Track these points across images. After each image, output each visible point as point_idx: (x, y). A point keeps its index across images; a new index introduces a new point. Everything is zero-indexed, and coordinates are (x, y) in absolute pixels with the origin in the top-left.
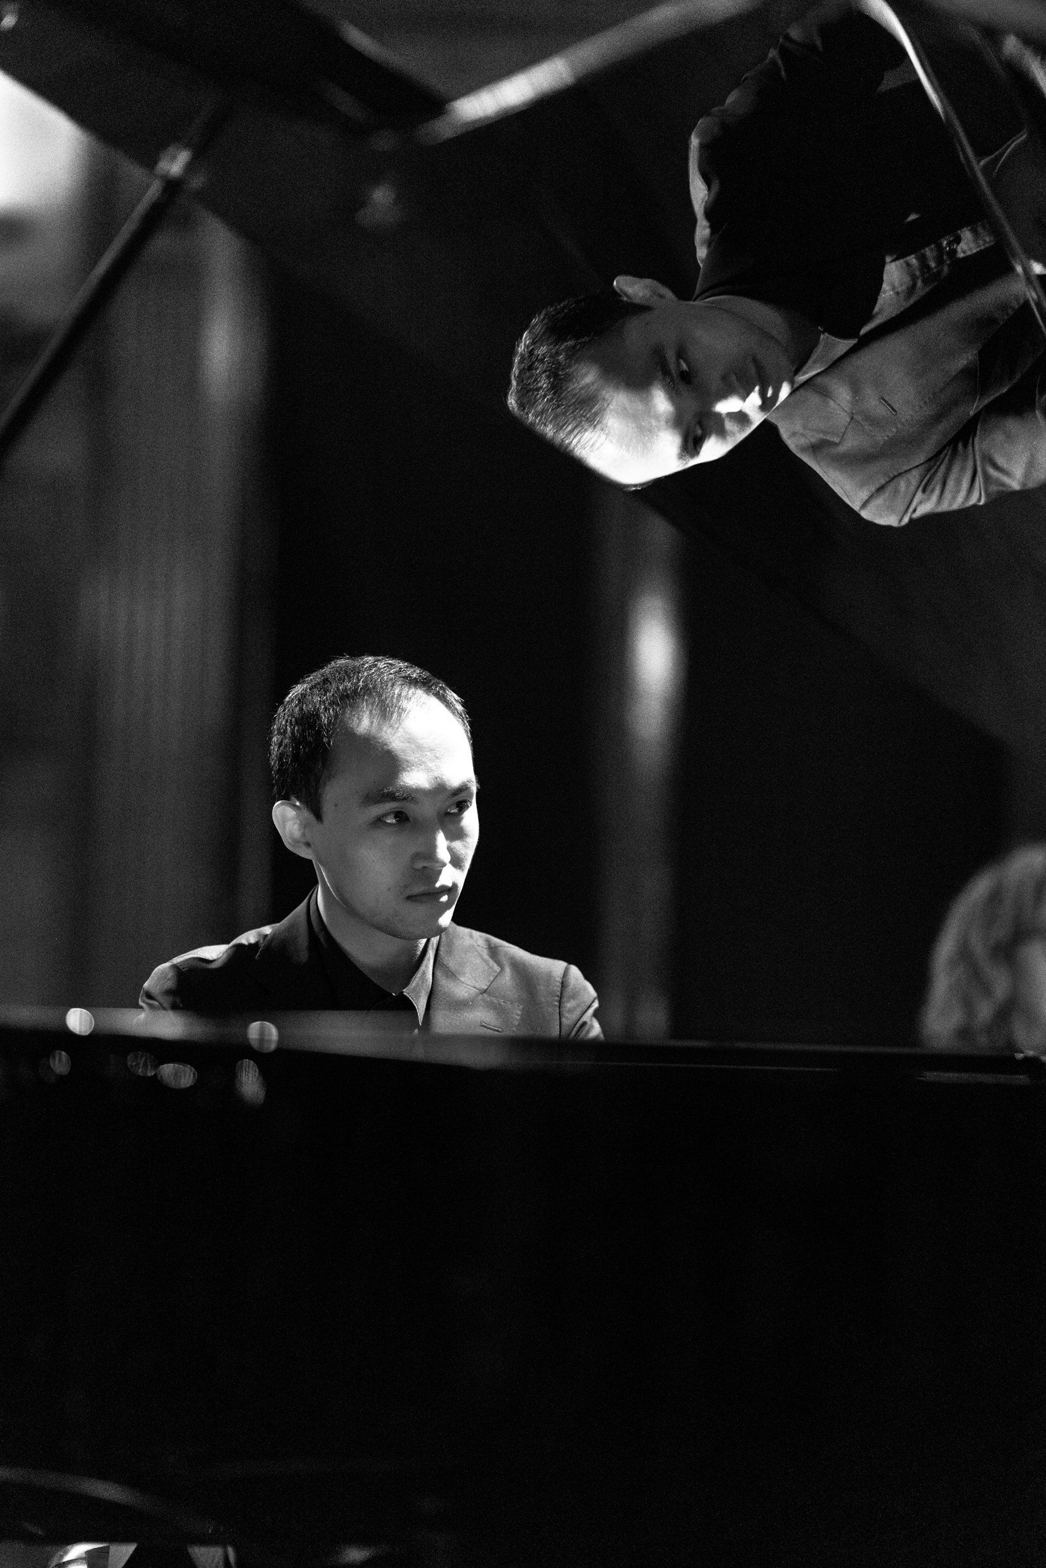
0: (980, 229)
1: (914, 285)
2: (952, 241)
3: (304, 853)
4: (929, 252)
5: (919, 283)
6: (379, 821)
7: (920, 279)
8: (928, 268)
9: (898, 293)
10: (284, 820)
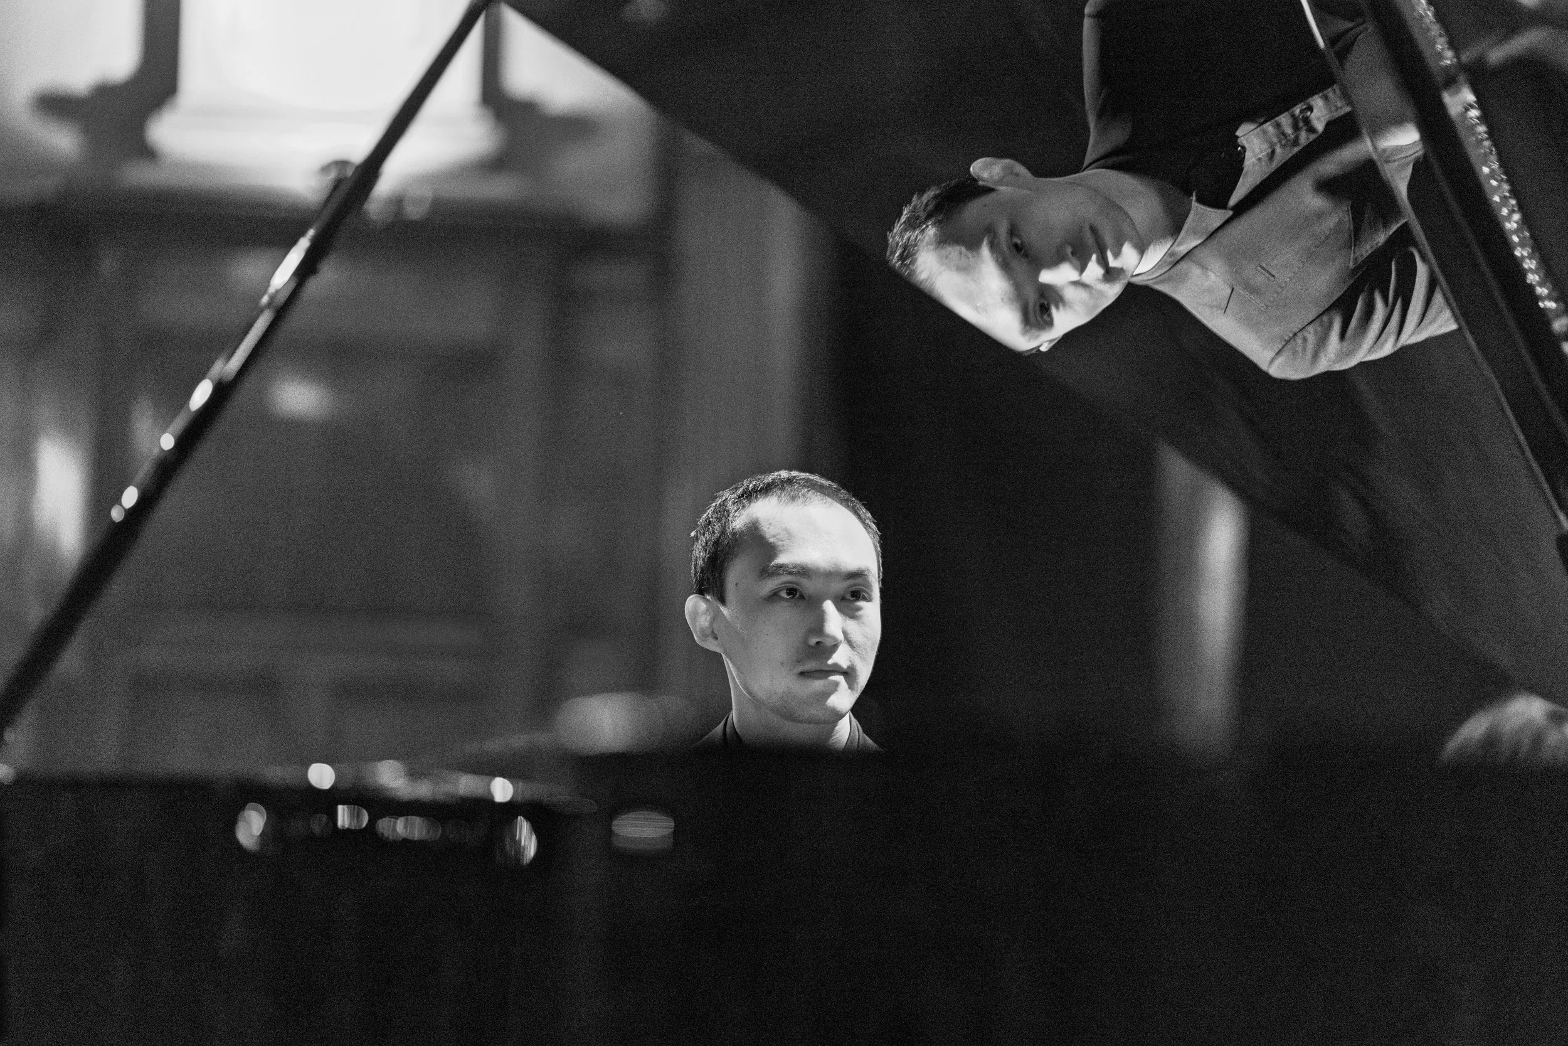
0: (1331, 94)
1: (1273, 152)
2: (1305, 109)
3: (712, 646)
4: (1284, 120)
5: (1278, 150)
6: (774, 596)
7: (1278, 145)
8: (1284, 134)
9: (1259, 159)
10: (695, 614)
